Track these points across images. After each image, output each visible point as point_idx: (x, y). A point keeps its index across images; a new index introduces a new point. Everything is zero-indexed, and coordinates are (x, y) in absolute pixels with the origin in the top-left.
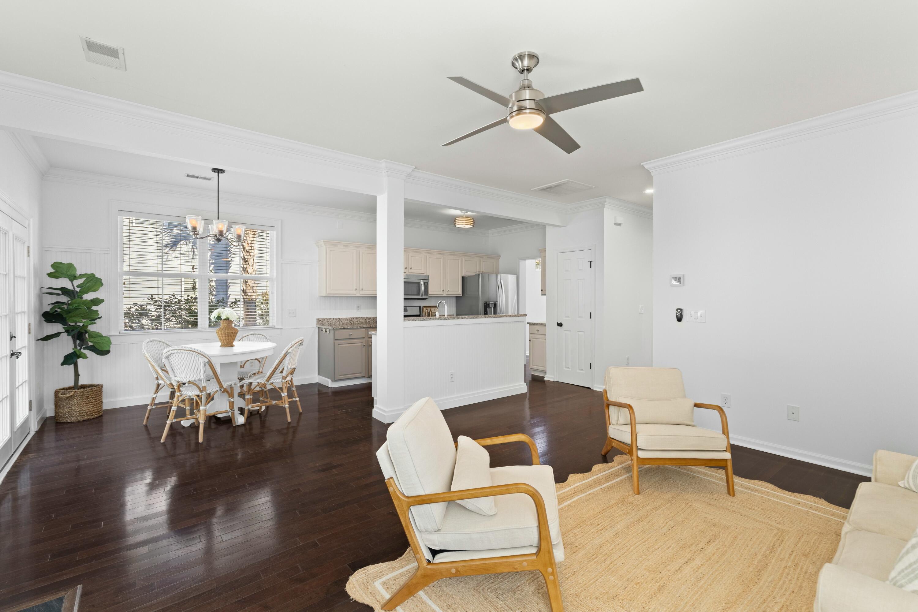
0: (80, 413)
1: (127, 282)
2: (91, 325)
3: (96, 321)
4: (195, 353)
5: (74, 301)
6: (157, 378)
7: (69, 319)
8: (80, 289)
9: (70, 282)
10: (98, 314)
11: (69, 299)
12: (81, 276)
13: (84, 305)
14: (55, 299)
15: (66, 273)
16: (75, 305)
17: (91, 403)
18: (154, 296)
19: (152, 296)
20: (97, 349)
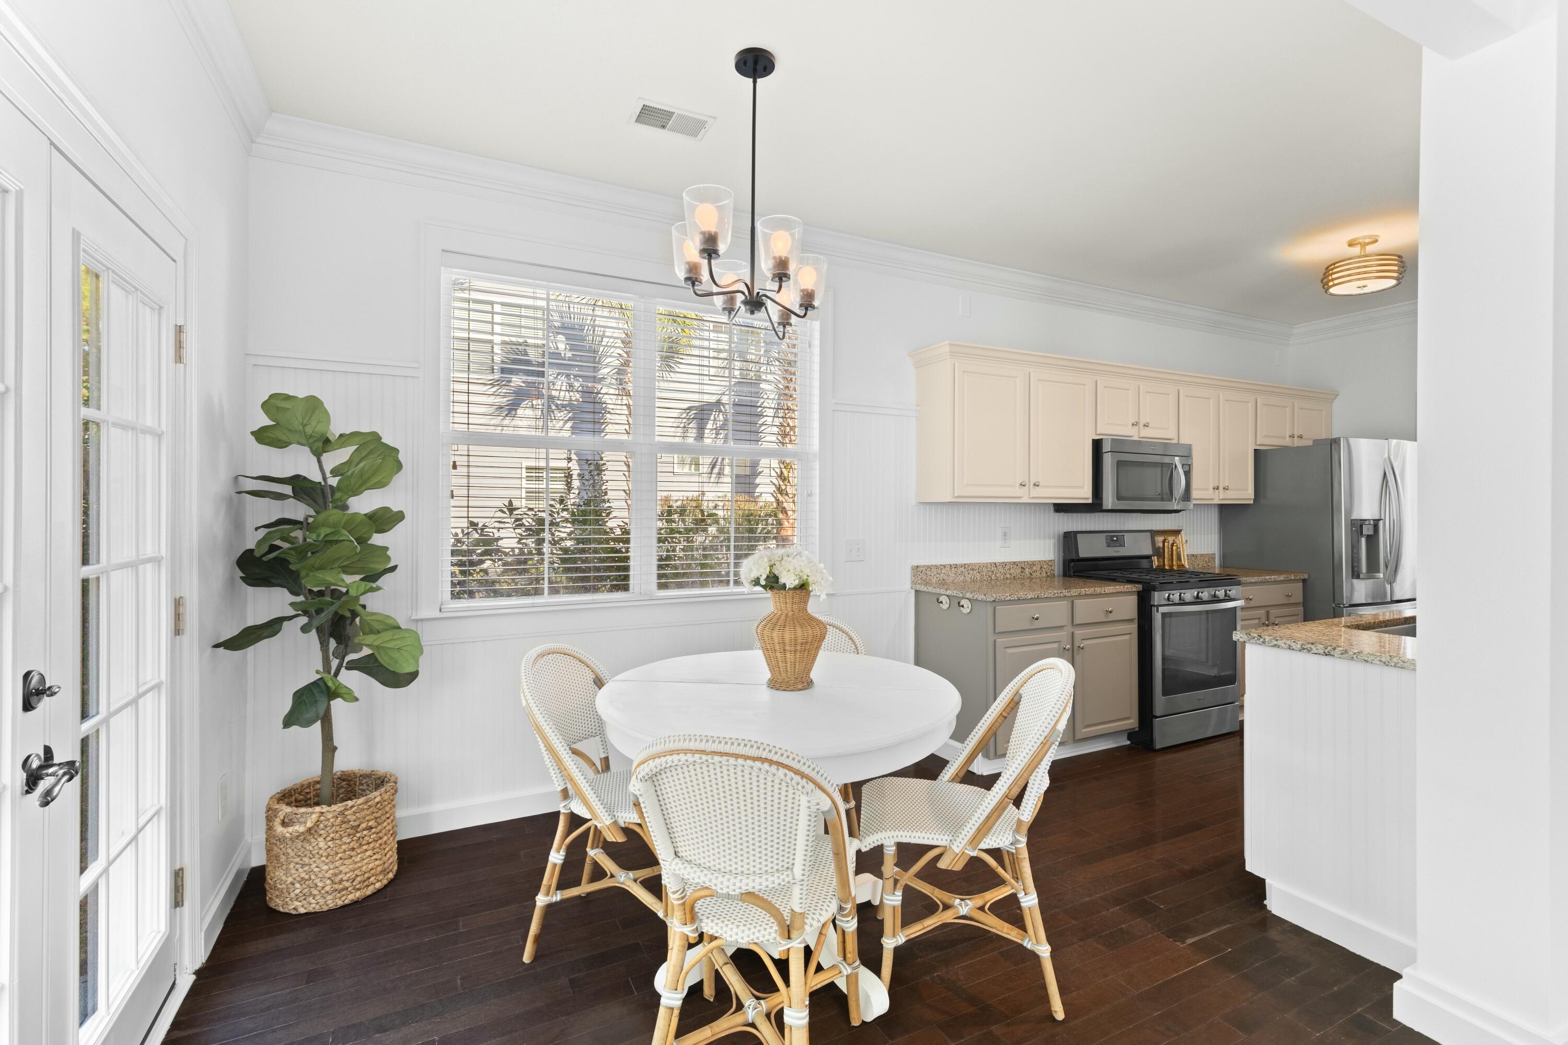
0: (333, 882)
1: (461, 460)
2: (369, 594)
3: (380, 583)
4: (782, 771)
5: (321, 517)
6: (565, 794)
7: (307, 575)
8: (340, 481)
9: (315, 459)
10: (388, 559)
11: (312, 512)
12: (344, 439)
13: (349, 532)
14: (271, 511)
15: (301, 428)
16: (324, 531)
17: (365, 847)
18: (516, 503)
19: (510, 503)
20: (382, 666)
